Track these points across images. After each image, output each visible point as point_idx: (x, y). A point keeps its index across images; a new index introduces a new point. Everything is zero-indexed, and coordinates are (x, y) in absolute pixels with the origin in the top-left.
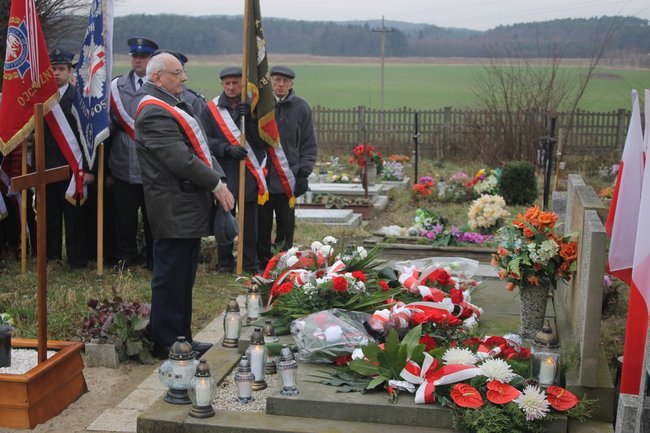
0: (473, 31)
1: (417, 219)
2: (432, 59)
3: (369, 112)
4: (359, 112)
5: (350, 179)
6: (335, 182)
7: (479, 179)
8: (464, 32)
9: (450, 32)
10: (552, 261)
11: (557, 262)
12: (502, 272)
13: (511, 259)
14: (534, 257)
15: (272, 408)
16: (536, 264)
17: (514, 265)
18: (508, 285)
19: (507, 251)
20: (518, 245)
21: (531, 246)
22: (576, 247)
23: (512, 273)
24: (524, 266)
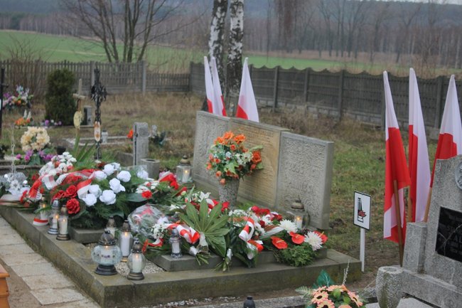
10: (248, 163)
11: (249, 164)
12: (219, 172)
13: (225, 164)
14: (240, 162)
15: (173, 268)
16: (240, 166)
17: (230, 167)
18: (223, 180)
19: (220, 160)
20: (228, 154)
21: (238, 155)
22: (260, 155)
23: (229, 173)
24: (235, 168)
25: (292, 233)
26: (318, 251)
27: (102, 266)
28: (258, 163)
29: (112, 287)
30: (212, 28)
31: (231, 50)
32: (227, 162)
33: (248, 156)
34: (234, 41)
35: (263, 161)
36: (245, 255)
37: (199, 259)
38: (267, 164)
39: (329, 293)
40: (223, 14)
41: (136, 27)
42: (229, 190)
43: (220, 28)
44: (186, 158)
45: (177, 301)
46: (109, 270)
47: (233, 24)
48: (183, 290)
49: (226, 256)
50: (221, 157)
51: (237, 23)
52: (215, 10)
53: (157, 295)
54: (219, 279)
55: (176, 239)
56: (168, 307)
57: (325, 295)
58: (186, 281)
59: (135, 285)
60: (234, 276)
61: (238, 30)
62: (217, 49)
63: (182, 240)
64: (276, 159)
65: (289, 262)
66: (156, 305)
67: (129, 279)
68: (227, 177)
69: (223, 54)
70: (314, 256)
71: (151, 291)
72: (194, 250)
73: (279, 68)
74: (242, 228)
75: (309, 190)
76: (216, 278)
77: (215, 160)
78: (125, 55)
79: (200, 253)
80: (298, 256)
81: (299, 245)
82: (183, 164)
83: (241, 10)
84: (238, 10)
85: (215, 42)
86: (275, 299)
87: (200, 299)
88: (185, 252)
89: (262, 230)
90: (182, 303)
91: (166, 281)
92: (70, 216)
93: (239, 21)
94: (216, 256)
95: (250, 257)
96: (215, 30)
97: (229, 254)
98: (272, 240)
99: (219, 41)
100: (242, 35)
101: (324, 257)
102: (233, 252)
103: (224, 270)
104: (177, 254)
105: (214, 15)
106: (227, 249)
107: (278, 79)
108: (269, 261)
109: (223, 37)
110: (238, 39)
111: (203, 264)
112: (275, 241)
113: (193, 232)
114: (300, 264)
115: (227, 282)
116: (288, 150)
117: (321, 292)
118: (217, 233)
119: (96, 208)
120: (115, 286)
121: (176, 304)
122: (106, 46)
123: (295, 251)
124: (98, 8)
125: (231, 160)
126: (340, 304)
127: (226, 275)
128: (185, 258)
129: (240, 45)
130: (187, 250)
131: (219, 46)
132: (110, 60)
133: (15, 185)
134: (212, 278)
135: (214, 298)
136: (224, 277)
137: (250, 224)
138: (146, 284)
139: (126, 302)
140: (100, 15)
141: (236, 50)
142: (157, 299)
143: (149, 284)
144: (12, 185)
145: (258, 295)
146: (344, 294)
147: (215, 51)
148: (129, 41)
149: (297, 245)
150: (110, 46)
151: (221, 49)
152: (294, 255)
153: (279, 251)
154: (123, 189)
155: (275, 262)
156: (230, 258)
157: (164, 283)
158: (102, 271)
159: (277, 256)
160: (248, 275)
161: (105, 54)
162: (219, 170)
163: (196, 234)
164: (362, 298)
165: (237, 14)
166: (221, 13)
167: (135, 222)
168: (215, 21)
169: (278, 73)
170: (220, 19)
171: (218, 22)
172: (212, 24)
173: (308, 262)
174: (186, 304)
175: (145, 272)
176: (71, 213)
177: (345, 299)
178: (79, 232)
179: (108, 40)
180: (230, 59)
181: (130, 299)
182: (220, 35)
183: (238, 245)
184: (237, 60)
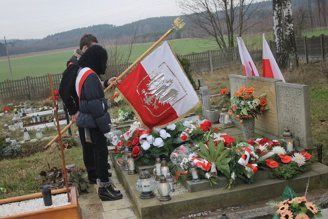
0: (36, 40)
1: (120, 114)
2: (21, 55)
3: (32, 78)
4: (27, 79)
5: (48, 108)
6: (41, 111)
7: (116, 96)
8: (32, 40)
9: (26, 41)
10: (257, 107)
11: (259, 107)
12: (238, 116)
13: (241, 110)
14: (251, 107)
15: (193, 189)
16: (252, 110)
17: (244, 112)
18: (241, 121)
19: (237, 107)
20: (243, 103)
21: (249, 102)
22: (265, 100)
23: (244, 115)
24: (248, 111)
25: (282, 155)
26: (303, 166)
27: (143, 193)
28: (265, 105)
29: (146, 208)
30: (274, 18)
31: (286, 29)
32: (242, 108)
33: (257, 102)
34: (287, 24)
35: (268, 104)
36: (245, 175)
37: (211, 182)
38: (271, 105)
39: (290, 204)
40: (280, 8)
41: (233, 25)
42: (248, 127)
43: (279, 17)
44: (225, 108)
45: (196, 213)
46: (149, 195)
47: (285, 13)
48: (199, 205)
49: (230, 177)
50: (238, 106)
51: (288, 12)
52: (274, 6)
53: (180, 211)
54: (225, 195)
55: (193, 169)
56: (188, 218)
57: (287, 207)
58: (201, 198)
59: (163, 205)
60: (237, 192)
61: (289, 16)
62: (279, 30)
63: (198, 169)
64: (275, 101)
65: (281, 177)
66: (180, 218)
67: (161, 201)
68: (244, 119)
69: (282, 33)
70: (300, 171)
71: (175, 208)
72: (208, 175)
73: (322, 35)
74: (241, 156)
75: (296, 122)
76: (223, 194)
77: (234, 108)
78: (229, 44)
79: (212, 177)
80: (286, 172)
81: (287, 164)
82: (223, 111)
83: (289, 3)
84: (287, 4)
85: (277, 26)
86: (260, 209)
87: (213, 211)
88: (201, 177)
89: (257, 156)
90: (199, 214)
91: (186, 200)
92: (134, 158)
93: (289, 10)
94: (224, 178)
95: (249, 176)
96: (276, 18)
97: (233, 176)
98: (266, 162)
99: (279, 25)
100: (292, 19)
101: (310, 170)
102: (236, 174)
103: (229, 188)
104: (196, 180)
105: (274, 9)
106: (231, 172)
107: (323, 43)
108: (265, 177)
109: (281, 22)
110: (290, 22)
111: (214, 185)
112: (269, 163)
113: (206, 162)
114: (288, 178)
115: (232, 196)
116: (281, 95)
117: (284, 204)
118: (223, 161)
119: (151, 151)
120: (149, 207)
121: (195, 215)
122: (217, 40)
123: (283, 169)
124: (210, 18)
125: (244, 106)
126: (299, 213)
127: (231, 191)
128: (202, 182)
129: (292, 25)
130: (203, 176)
131: (280, 28)
132: (221, 47)
133: (115, 139)
134: (220, 195)
135: (224, 208)
136: (229, 193)
137: (247, 153)
138: (171, 204)
139: (158, 217)
140: (211, 22)
141: (289, 29)
142: (181, 213)
143: (173, 203)
144: (113, 139)
145: (257, 203)
146: (302, 204)
147: (277, 32)
148: (230, 35)
149: (285, 164)
150: (220, 40)
151: (281, 30)
152: (283, 172)
153: (271, 170)
154: (169, 135)
155: (270, 178)
156: (234, 179)
157: (184, 201)
158: (144, 196)
159: (271, 173)
160: (247, 190)
161: (218, 45)
162: (237, 114)
163: (208, 164)
164: (318, 206)
165: (287, 6)
166: (278, 8)
167: (174, 158)
168: (275, 13)
169: (323, 38)
170: (278, 11)
171: (277, 13)
172: (273, 15)
173: (294, 176)
174: (202, 215)
175: (172, 194)
176: (135, 156)
177: (302, 209)
178: (140, 168)
179: (218, 36)
180: (286, 35)
181: (161, 215)
182: (279, 21)
183: (239, 169)
184: (291, 35)
